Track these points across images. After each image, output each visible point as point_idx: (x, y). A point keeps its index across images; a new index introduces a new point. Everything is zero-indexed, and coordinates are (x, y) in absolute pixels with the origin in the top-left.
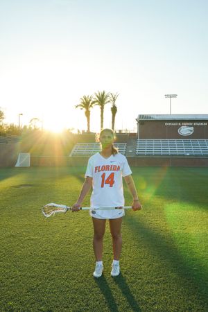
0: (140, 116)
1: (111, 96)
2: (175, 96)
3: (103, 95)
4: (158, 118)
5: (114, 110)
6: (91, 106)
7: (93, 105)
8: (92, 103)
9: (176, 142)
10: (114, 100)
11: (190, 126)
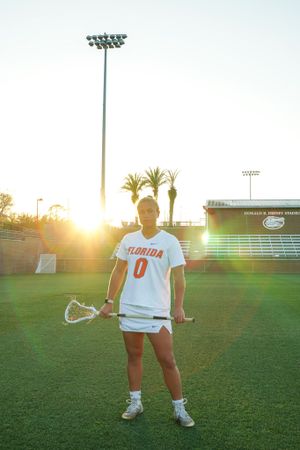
0: (209, 202)
1: (168, 174)
2: (257, 173)
3: (157, 173)
4: (234, 205)
5: (173, 193)
6: (140, 188)
7: (143, 187)
8: (142, 185)
9: (260, 238)
10: (173, 180)
11: (280, 216)
